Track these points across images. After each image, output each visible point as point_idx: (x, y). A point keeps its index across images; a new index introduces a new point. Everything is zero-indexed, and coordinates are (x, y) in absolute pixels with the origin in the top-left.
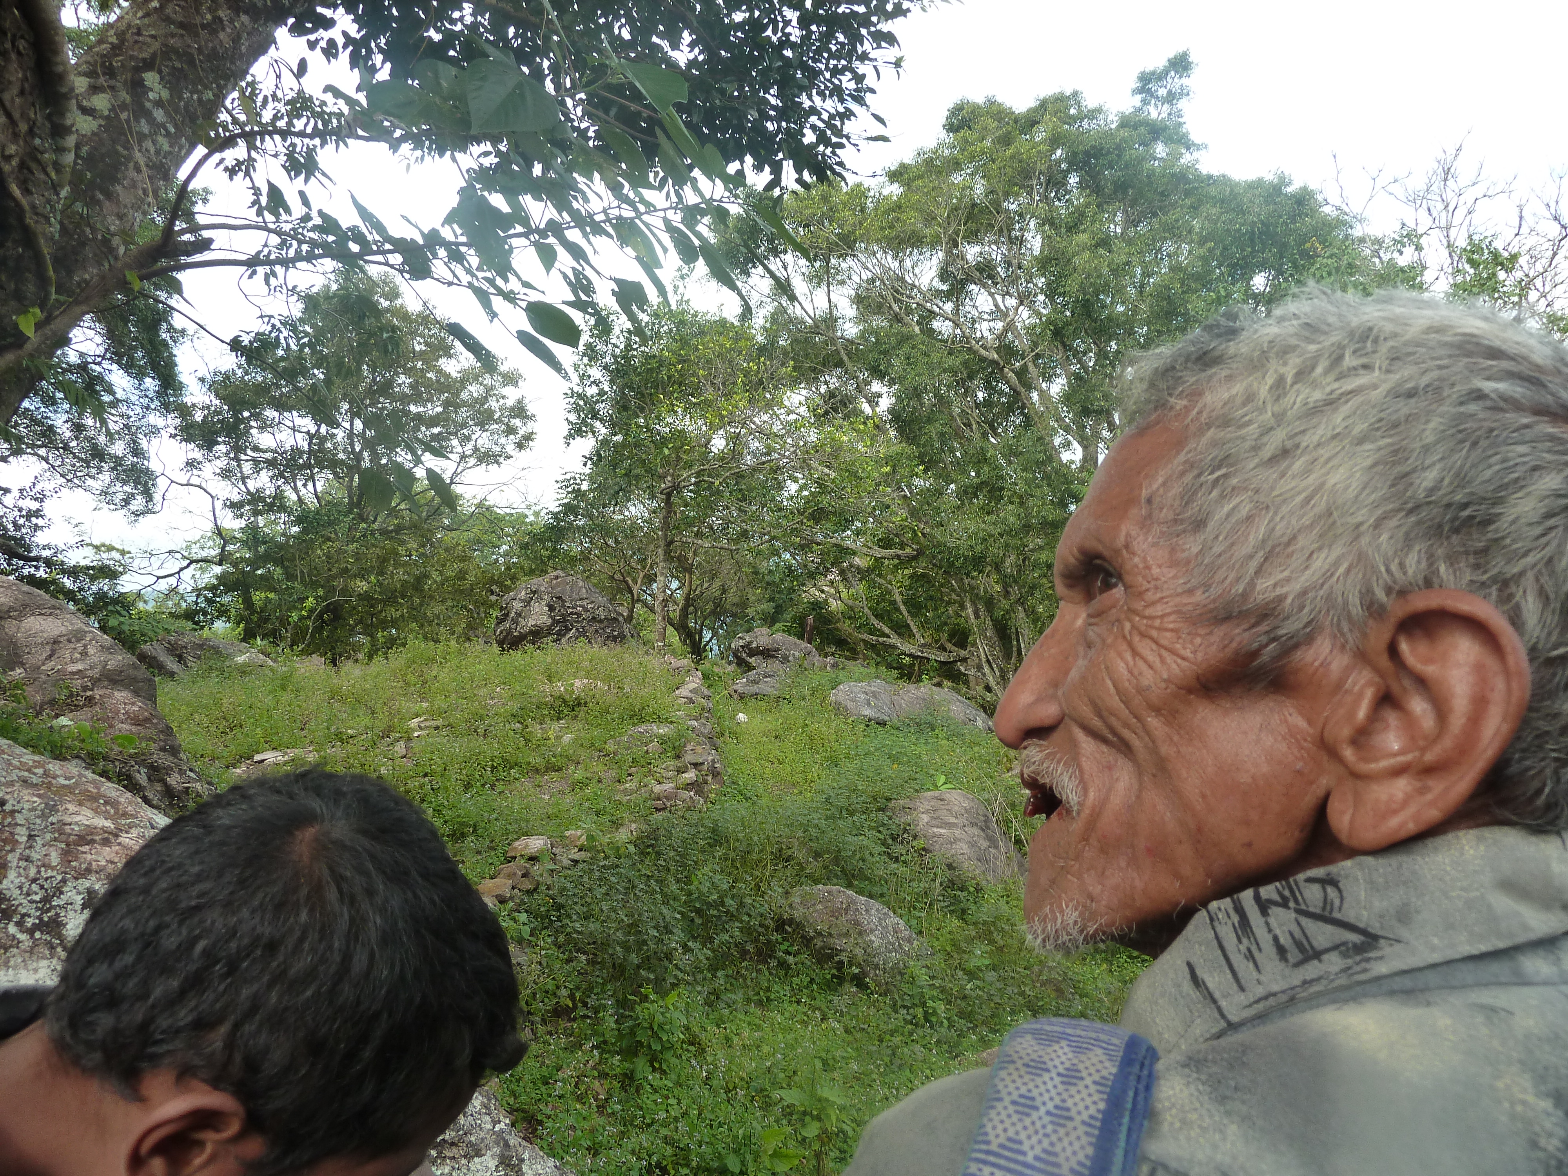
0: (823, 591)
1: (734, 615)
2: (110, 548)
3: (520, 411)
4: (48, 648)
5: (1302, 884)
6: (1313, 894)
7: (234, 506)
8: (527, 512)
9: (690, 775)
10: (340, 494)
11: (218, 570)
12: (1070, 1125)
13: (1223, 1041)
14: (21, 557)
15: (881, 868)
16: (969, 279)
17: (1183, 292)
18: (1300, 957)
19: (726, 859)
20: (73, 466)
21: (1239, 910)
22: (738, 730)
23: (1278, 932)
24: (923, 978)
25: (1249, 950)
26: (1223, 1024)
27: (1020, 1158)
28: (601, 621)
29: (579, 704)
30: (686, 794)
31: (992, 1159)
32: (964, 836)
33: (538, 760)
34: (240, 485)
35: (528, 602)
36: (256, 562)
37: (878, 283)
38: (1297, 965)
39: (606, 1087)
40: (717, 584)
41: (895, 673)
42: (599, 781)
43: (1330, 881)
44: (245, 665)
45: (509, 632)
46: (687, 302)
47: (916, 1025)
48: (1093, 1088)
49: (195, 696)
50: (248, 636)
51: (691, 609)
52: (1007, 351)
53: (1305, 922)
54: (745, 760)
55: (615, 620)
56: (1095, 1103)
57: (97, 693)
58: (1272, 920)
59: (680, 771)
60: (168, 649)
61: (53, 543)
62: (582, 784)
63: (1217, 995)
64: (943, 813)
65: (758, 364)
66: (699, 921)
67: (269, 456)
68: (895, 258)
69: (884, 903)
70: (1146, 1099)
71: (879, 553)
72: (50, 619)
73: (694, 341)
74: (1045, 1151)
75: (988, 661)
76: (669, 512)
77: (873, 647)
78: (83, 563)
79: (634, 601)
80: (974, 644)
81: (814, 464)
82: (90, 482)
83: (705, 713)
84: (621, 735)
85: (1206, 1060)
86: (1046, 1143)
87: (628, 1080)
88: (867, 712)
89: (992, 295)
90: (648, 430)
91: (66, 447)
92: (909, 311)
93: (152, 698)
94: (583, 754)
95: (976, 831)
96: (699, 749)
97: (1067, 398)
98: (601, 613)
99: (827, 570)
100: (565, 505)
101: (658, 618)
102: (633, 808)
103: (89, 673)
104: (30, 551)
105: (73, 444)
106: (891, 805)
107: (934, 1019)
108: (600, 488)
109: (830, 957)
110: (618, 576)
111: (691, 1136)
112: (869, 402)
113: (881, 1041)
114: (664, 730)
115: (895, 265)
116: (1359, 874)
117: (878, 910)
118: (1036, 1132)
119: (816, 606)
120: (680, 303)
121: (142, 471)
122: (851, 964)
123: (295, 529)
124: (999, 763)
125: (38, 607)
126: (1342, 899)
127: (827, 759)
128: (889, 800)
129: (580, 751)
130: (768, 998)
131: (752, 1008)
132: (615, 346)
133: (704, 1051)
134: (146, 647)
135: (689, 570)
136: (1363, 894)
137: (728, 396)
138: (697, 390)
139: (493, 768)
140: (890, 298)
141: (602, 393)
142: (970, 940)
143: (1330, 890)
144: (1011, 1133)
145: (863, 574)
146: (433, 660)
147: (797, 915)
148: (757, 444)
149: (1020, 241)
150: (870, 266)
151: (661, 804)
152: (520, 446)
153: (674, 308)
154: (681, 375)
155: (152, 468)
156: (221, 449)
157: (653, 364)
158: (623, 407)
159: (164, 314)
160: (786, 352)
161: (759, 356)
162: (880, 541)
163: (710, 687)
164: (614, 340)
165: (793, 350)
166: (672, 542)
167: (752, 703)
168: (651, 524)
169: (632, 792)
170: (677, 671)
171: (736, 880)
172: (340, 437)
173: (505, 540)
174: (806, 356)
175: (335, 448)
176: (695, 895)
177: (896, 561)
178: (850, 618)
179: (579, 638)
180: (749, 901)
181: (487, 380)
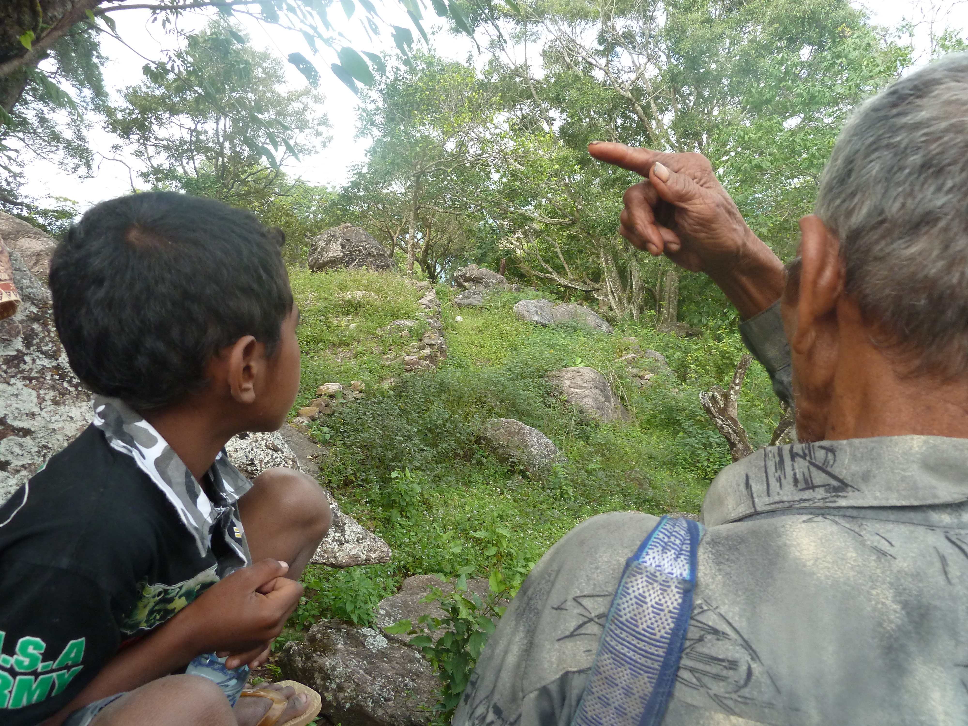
0: (512, 244)
1: (456, 257)
2: (66, 200)
3: (324, 121)
4: (34, 258)
5: (816, 448)
6: (820, 455)
7: (145, 175)
8: (327, 186)
9: (427, 351)
10: (210, 170)
14: (11, 202)
15: (540, 410)
16: (617, 44)
17: (756, 57)
18: (804, 486)
19: (447, 401)
20: (41, 144)
21: (781, 455)
22: (457, 326)
23: (797, 471)
24: (562, 473)
25: (779, 477)
28: (374, 256)
29: (360, 306)
30: (425, 363)
32: (590, 394)
33: (335, 338)
34: (148, 162)
35: (328, 242)
37: (557, 42)
38: (801, 490)
39: (375, 524)
40: (446, 236)
41: (555, 296)
42: (372, 353)
43: (831, 450)
45: (317, 260)
46: (434, 50)
47: (556, 499)
51: (429, 251)
52: (638, 92)
53: (812, 469)
54: (460, 344)
55: (383, 255)
58: (796, 464)
59: (421, 348)
61: (31, 195)
62: (361, 354)
63: (755, 495)
64: (578, 380)
65: (478, 94)
66: (430, 435)
67: (165, 143)
68: (570, 25)
69: (540, 430)
71: (548, 220)
72: (34, 240)
73: (438, 77)
75: (612, 291)
76: (418, 189)
77: (542, 280)
78: (51, 208)
79: (394, 245)
80: (604, 281)
81: (511, 161)
82: (51, 155)
83: (437, 315)
84: (385, 325)
87: (387, 521)
88: (536, 318)
89: (631, 54)
90: (407, 134)
91: (35, 133)
92: (577, 64)
94: (362, 336)
95: (598, 391)
96: (433, 336)
97: (675, 126)
98: (374, 251)
99: (516, 230)
100: (352, 182)
101: (409, 256)
102: (391, 369)
104: (17, 199)
105: (40, 130)
106: (548, 373)
107: (566, 496)
108: (375, 172)
109: (507, 459)
110: (384, 229)
111: (423, 552)
112: (548, 123)
113: (535, 507)
114: (410, 324)
115: (569, 31)
117: (536, 434)
119: (507, 252)
121: (84, 150)
122: (519, 463)
124: (614, 353)
125: (27, 232)
126: (835, 461)
127: (510, 345)
128: (546, 371)
129: (361, 335)
130: (469, 481)
131: (460, 486)
132: (388, 78)
133: (431, 507)
135: (429, 227)
136: (847, 460)
137: (458, 113)
138: (438, 109)
139: (307, 342)
140: (565, 53)
141: (378, 109)
142: (590, 454)
143: (830, 454)
145: (538, 233)
147: (489, 434)
148: (475, 148)
149: (652, 18)
150: (553, 31)
151: (409, 367)
152: (324, 145)
153: (426, 54)
154: (429, 99)
155: (90, 148)
156: (134, 137)
157: (411, 91)
158: (391, 118)
159: (95, 46)
160: (496, 87)
161: (479, 89)
162: (549, 213)
163: (440, 299)
164: (387, 74)
165: (501, 86)
166: (419, 208)
167: (465, 310)
168: (406, 196)
169: (391, 360)
170: (421, 289)
171: (453, 413)
172: (211, 133)
173: (314, 203)
174: (509, 90)
175: (208, 140)
176: (428, 420)
177: (559, 226)
178: (528, 261)
179: (360, 266)
180: (461, 425)
181: (304, 99)
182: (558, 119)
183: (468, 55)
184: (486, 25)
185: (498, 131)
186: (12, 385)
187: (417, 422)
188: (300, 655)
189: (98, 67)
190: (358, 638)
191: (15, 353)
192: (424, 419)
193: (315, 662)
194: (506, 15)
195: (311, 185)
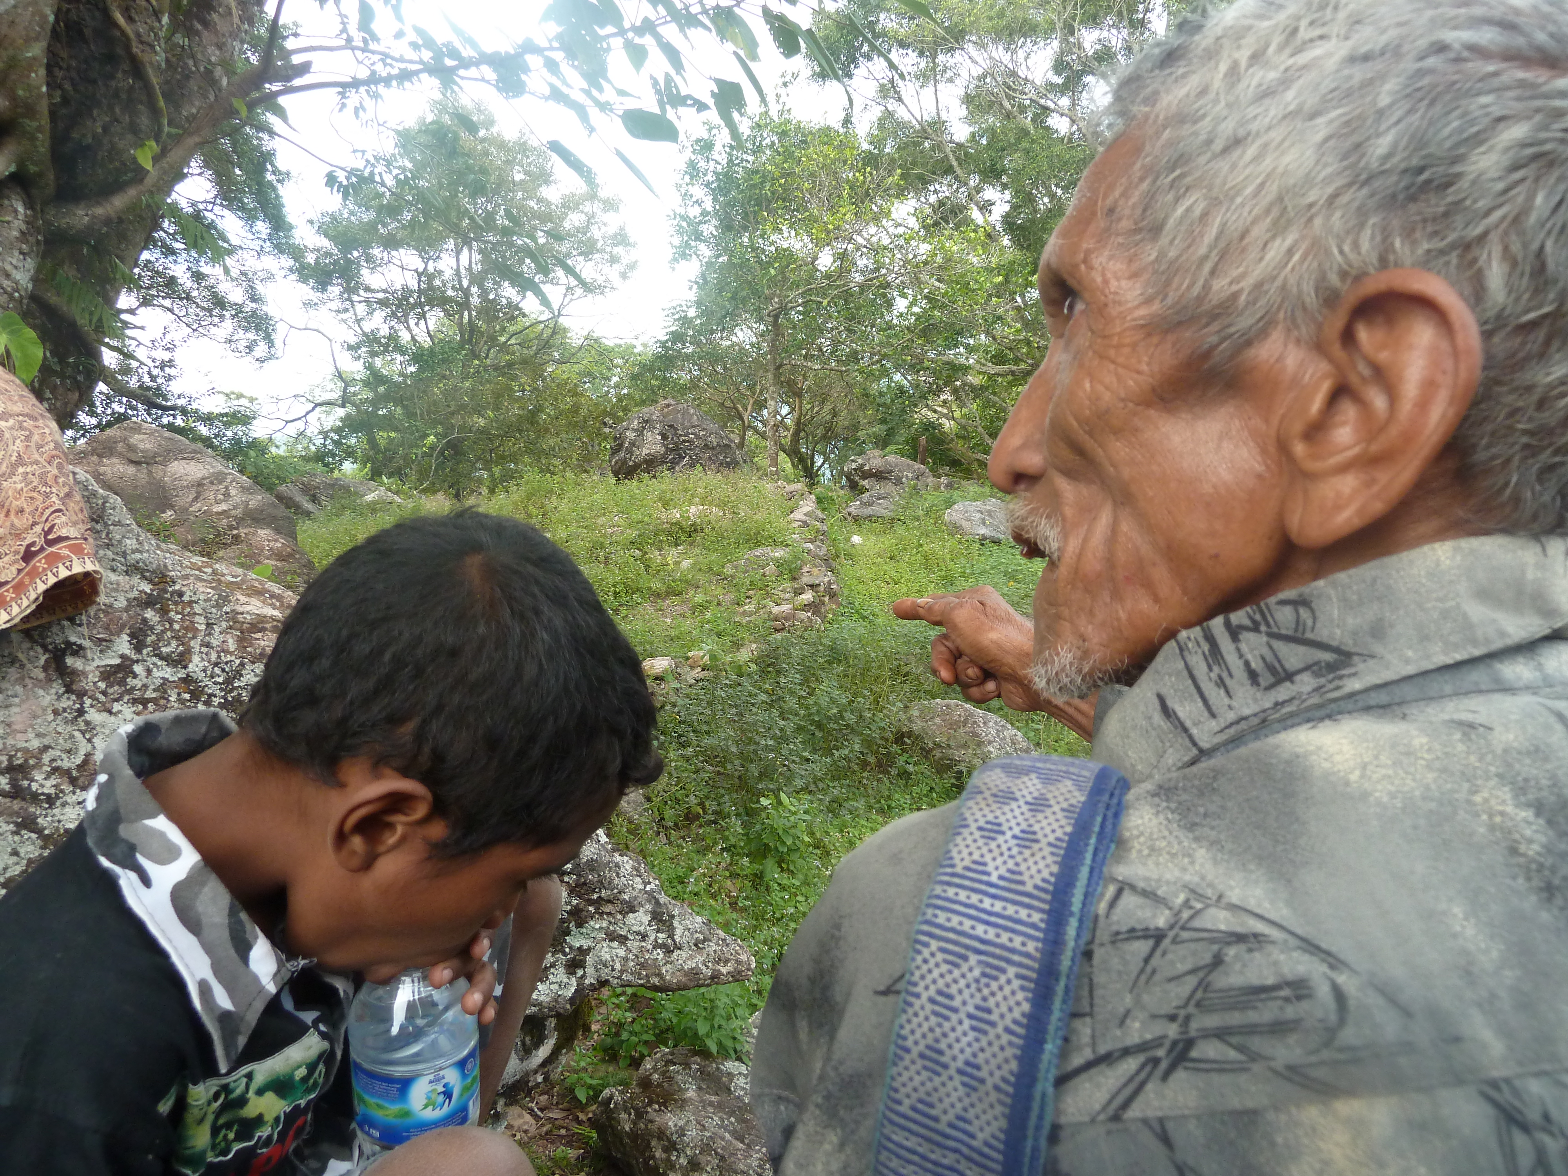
0: (935, 411)
1: (845, 439)
2: (240, 396)
3: (621, 238)
4: (193, 491)
5: (1273, 607)
6: (1284, 617)
7: (354, 348)
8: (634, 342)
9: (808, 596)
10: (452, 332)
11: (341, 412)
12: (1036, 846)
13: (1194, 769)
14: (159, 407)
16: (1086, 70)
18: (1272, 680)
19: (845, 677)
20: (197, 315)
21: (1210, 638)
22: (853, 551)
23: (1249, 657)
25: (1220, 678)
26: (1195, 751)
27: (985, 878)
28: (713, 448)
29: (695, 531)
30: (803, 615)
31: (957, 880)
33: (659, 585)
34: (357, 327)
35: (640, 432)
36: (375, 402)
37: (988, 79)
38: (1268, 688)
39: (738, 885)
40: (827, 407)
42: (719, 604)
43: (1302, 602)
44: (374, 503)
45: (624, 461)
46: (789, 111)
48: (1060, 815)
49: (332, 533)
50: (375, 475)
51: (802, 434)
53: (1277, 644)
54: (860, 581)
55: (727, 446)
56: (1062, 827)
57: (243, 531)
58: (1244, 647)
59: (798, 592)
60: (302, 490)
61: (187, 392)
62: (703, 607)
63: (1188, 724)
65: (864, 174)
66: (819, 734)
67: (381, 295)
68: (1007, 49)
69: (1001, 716)
70: (1115, 825)
71: (992, 369)
72: (192, 463)
73: (797, 154)
74: (1010, 871)
76: (777, 335)
78: (216, 411)
79: (745, 428)
81: (924, 277)
82: (213, 330)
83: (819, 536)
84: (738, 559)
85: (1176, 788)
86: (1011, 864)
87: (758, 879)
88: (983, 531)
90: (753, 250)
91: (188, 298)
92: (1023, 109)
93: (292, 535)
94: (702, 578)
96: (815, 571)
98: (713, 440)
99: (940, 391)
100: (672, 333)
101: (770, 444)
102: (750, 628)
103: (233, 513)
104: (167, 400)
105: (195, 293)
108: (708, 314)
109: (949, 767)
110: (728, 403)
112: (980, 209)
114: (779, 553)
115: (1006, 58)
116: (1332, 592)
117: (996, 723)
118: (1002, 854)
119: (929, 426)
120: (781, 113)
121: (261, 317)
122: (970, 774)
123: (412, 369)
125: (181, 452)
126: (1315, 619)
127: (942, 578)
129: (699, 576)
130: (889, 807)
131: (874, 815)
132: (717, 163)
133: (828, 854)
134: (282, 488)
135: (799, 394)
136: (1336, 612)
137: (833, 208)
138: (802, 205)
139: (616, 594)
140: (1002, 95)
141: (704, 213)
143: (1302, 611)
144: (976, 856)
145: (977, 391)
146: (551, 492)
147: (916, 727)
148: (865, 261)
149: (1142, 23)
150: (980, 60)
151: (780, 625)
152: (624, 276)
153: (776, 118)
154: (785, 190)
155: (270, 314)
156: (335, 290)
157: (757, 179)
158: (727, 226)
159: (268, 156)
160: (893, 160)
161: (865, 165)
162: (993, 357)
163: (824, 510)
164: (716, 156)
165: (900, 157)
166: (781, 366)
167: (866, 525)
168: (759, 349)
169: (751, 614)
170: (791, 495)
171: (855, 695)
172: (448, 274)
173: (615, 371)
174: (914, 163)
175: (444, 285)
176: (814, 710)
177: (1010, 378)
178: (963, 438)
179: (693, 466)
180: (868, 715)
181: (588, 207)
182: (998, 203)
183: (843, 114)
184: (869, 64)
185: (901, 230)
186: (115, 714)
187: (797, 714)
188: (626, 1110)
189: (274, 189)
190: (719, 1079)
191: (118, 661)
192: (807, 708)
193: (651, 1121)
194: (902, 44)
195: (610, 343)
